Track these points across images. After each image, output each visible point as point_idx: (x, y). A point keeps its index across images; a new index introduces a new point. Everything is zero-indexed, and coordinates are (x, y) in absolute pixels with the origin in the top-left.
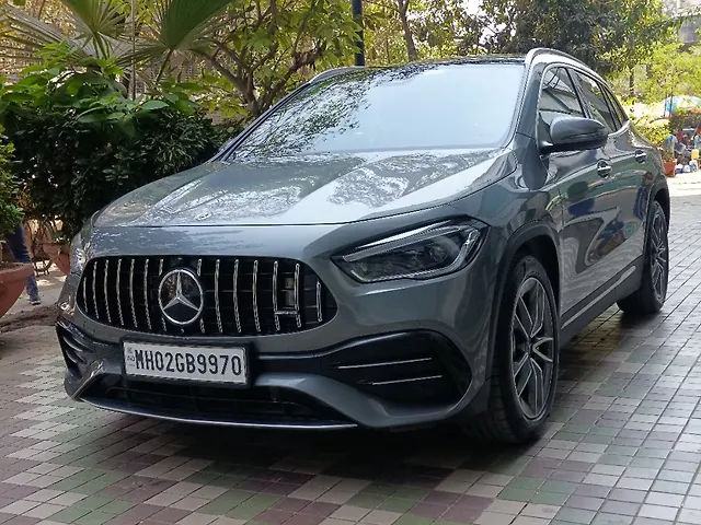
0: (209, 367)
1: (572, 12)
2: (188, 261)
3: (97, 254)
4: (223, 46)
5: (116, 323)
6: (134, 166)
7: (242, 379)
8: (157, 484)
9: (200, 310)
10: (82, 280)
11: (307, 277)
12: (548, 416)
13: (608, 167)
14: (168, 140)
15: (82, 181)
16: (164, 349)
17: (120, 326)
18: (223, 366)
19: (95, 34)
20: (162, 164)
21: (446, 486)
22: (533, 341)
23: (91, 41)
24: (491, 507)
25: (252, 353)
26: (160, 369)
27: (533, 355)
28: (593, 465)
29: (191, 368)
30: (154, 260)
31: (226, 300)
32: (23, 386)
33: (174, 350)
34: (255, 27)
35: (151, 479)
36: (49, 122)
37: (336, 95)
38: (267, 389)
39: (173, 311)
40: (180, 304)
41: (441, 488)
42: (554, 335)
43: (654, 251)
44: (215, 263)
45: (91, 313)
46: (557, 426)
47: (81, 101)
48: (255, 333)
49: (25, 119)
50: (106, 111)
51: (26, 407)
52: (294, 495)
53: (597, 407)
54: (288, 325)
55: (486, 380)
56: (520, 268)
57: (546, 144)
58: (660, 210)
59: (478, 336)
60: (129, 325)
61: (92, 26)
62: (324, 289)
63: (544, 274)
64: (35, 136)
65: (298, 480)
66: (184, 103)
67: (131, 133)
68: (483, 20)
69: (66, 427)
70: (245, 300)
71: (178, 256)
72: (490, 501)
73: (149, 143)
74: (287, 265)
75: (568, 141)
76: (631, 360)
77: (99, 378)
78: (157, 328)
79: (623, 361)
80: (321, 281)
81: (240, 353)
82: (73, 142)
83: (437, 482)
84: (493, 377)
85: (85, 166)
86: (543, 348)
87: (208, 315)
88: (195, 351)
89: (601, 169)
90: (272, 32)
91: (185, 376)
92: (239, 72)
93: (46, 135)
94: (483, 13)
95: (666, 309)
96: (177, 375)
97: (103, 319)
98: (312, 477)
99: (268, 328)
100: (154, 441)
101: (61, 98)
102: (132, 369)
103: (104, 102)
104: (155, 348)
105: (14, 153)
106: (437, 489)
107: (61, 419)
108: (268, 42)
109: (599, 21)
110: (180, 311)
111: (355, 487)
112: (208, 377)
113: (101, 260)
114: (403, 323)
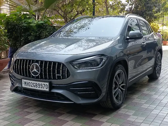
0: (41, 86)
1: (148, 4)
2: (37, 61)
3: (18, 58)
4: (60, 8)
5: (21, 75)
6: (36, 36)
7: (48, 90)
8: (28, 113)
9: (39, 73)
10: (14, 64)
11: (64, 67)
12: (122, 103)
13: (145, 44)
14: (44, 31)
15: (23, 39)
16: (31, 82)
17: (22, 75)
18: (44, 86)
19: (29, 4)
20: (42, 36)
21: (95, 118)
22: (120, 85)
23: (28, 6)
24: (103, 124)
25: (51, 84)
26: (30, 86)
27: (120, 88)
28: (130, 115)
29: (37, 86)
30: (30, 60)
31: (45, 71)
32: (4, 87)
33: (33, 82)
34: (68, 4)
35: (27, 112)
36: (16, 25)
37: (86, 21)
38: (53, 93)
39: (33, 73)
40: (35, 71)
41: (93, 119)
42: (126, 84)
43: (157, 64)
44: (47, 62)
45: (16, 72)
46: (125, 105)
47: (24, 20)
48: (51, 79)
49: (11, 24)
50: (30, 23)
51: (4, 92)
52: (59, 118)
53: (136, 101)
54: (59, 78)
55: (106, 94)
56: (117, 67)
57: (128, 37)
58: (160, 54)
59: (104, 83)
60: (24, 75)
61: (28, 3)
62: (68, 70)
63: (124, 69)
64: (13, 28)
65: (60, 114)
66: (48, 22)
67: (35, 28)
68: (126, 4)
69: (11, 98)
70: (49, 71)
71: (35, 60)
72: (104, 122)
73: (39, 31)
74: (59, 64)
75: (134, 37)
76: (148, 90)
77: (17, 87)
78: (30, 76)
79: (145, 91)
80: (67, 68)
81: (48, 84)
82: (22, 30)
83: (93, 117)
84: (108, 93)
85: (24, 36)
86: (123, 87)
87: (41, 74)
88: (38, 83)
89: (143, 44)
90: (72, 5)
91: (35, 88)
92: (64, 15)
93: (16, 28)
94: (127, 3)
95: (160, 78)
96: (33, 88)
97: (18, 73)
98: (64, 114)
99: (54, 78)
100: (30, 102)
101: (20, 19)
102: (24, 86)
103: (29, 21)
104: (29, 81)
105: (7, 32)
106: (92, 119)
107: (10, 96)
108: (71, 8)
109: (154, 6)
110: (35, 73)
111: (73, 117)
112: (40, 89)
113: (18, 60)
114: (87, 79)
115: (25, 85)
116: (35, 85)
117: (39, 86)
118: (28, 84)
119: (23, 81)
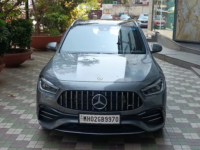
115: (85, 120)
116: (101, 119)
117: (107, 119)
118: (89, 119)
119: (82, 116)
